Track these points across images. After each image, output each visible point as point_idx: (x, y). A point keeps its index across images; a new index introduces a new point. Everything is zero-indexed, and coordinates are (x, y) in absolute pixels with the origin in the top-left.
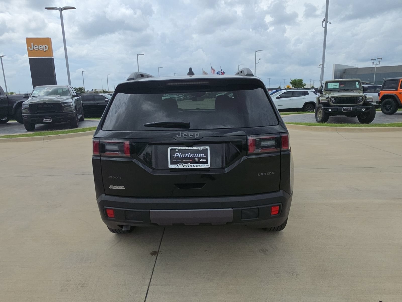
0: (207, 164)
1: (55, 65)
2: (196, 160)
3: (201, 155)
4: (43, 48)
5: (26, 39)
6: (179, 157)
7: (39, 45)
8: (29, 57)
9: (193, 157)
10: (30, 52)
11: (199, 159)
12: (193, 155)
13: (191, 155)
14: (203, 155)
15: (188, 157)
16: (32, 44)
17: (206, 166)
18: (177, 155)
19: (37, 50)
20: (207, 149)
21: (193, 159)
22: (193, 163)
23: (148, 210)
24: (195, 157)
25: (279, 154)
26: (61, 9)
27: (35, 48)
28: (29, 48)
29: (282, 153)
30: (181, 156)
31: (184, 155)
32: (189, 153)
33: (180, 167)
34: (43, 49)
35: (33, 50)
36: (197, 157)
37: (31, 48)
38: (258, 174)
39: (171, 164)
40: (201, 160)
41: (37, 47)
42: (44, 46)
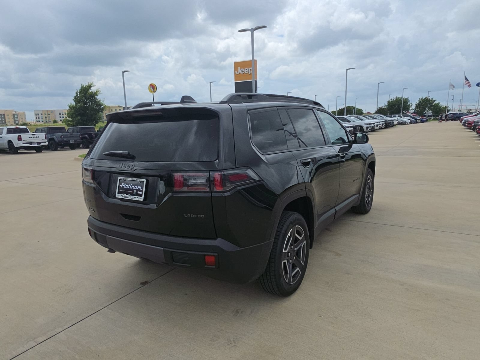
0: (141, 197)
1: (258, 87)
2: (135, 191)
3: (139, 187)
4: (248, 71)
5: (234, 63)
6: (124, 187)
7: (245, 68)
8: (235, 81)
9: (133, 188)
10: (237, 76)
11: (138, 190)
12: (134, 186)
13: (132, 187)
14: (141, 187)
15: (130, 188)
16: (239, 68)
17: (141, 199)
18: (123, 185)
19: (243, 74)
20: (144, 182)
21: (133, 190)
22: (132, 194)
23: (105, 235)
24: (135, 188)
25: (209, 195)
26: (253, 29)
27: (241, 71)
28: (236, 72)
29: (214, 195)
30: (125, 187)
31: (127, 186)
32: (131, 185)
33: (123, 198)
34: (248, 73)
35: (239, 74)
36: (136, 189)
37: (237, 72)
38: (185, 215)
39: (118, 193)
40: (139, 193)
41: (243, 71)
42: (249, 69)
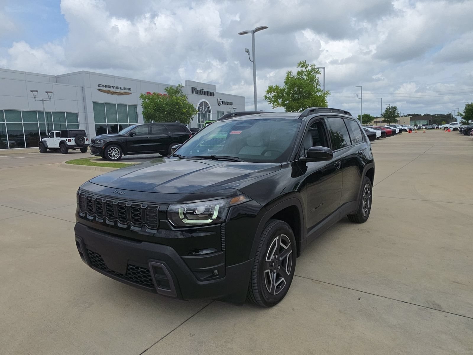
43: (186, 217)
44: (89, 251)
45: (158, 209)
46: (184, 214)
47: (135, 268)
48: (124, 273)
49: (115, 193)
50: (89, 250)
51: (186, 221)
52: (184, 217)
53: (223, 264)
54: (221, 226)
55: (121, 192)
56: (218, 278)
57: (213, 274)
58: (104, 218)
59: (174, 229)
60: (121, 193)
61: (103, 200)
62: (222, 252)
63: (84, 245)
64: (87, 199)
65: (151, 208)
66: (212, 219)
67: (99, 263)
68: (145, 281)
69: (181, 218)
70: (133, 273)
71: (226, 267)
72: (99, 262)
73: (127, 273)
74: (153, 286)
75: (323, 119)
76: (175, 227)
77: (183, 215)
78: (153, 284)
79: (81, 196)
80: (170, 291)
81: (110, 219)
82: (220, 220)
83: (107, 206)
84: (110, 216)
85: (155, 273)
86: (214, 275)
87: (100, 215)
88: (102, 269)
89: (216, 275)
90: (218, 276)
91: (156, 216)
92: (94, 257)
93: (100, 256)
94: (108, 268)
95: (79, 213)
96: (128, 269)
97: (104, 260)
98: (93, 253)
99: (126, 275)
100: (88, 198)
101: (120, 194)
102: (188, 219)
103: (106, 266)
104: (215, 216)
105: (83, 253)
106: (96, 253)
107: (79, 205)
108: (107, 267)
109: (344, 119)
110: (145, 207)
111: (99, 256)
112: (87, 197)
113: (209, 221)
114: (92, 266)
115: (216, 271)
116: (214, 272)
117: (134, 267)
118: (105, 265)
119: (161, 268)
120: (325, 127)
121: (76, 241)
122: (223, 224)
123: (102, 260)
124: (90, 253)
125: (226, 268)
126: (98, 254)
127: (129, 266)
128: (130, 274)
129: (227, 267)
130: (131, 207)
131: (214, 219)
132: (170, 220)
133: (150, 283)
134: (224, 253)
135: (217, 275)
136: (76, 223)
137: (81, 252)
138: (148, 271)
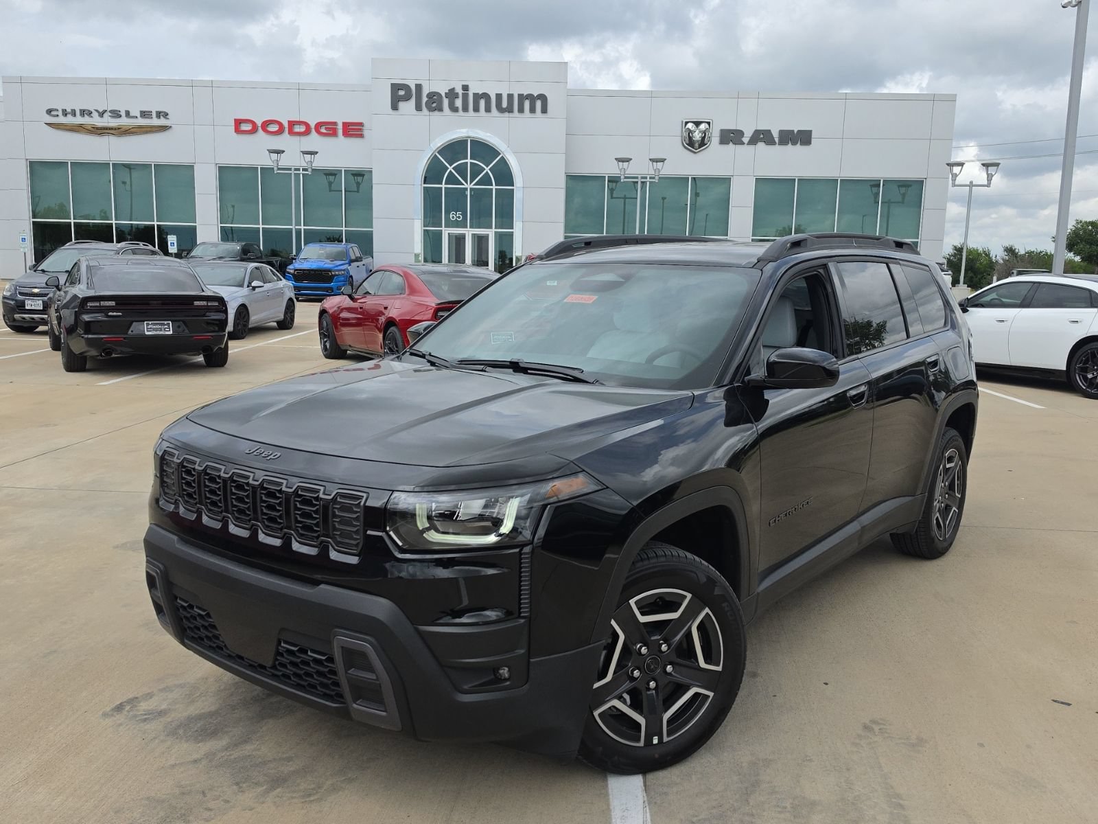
43: (433, 527)
44: (178, 601)
45: (362, 504)
46: (429, 518)
47: (298, 651)
48: (269, 664)
49: (255, 453)
50: (181, 599)
51: (434, 537)
52: (428, 525)
53: (522, 651)
54: (520, 553)
55: (271, 452)
56: (506, 688)
57: (495, 675)
58: (224, 517)
59: (400, 556)
60: (271, 457)
61: (223, 471)
62: (522, 621)
63: (169, 586)
64: (181, 465)
65: (347, 501)
66: (500, 535)
67: (203, 633)
68: (322, 684)
69: (421, 528)
70: (293, 663)
71: (529, 658)
72: (204, 631)
73: (277, 663)
74: (343, 700)
75: (825, 266)
76: (402, 551)
77: (425, 520)
78: (341, 696)
79: (166, 457)
80: (384, 714)
81: (239, 520)
82: (520, 538)
83: (234, 487)
84: (239, 515)
85: (349, 665)
86: (499, 680)
87: (212, 508)
88: (210, 648)
89: (503, 678)
90: (508, 683)
91: (357, 519)
92: (191, 616)
93: (208, 615)
94: (227, 649)
95: (157, 501)
96: (278, 653)
97: (217, 626)
98: (191, 607)
99: (274, 667)
100: (185, 464)
101: (268, 458)
102: (437, 531)
103: (223, 642)
104: (506, 528)
105: (163, 604)
106: (197, 607)
107: (158, 480)
108: (225, 646)
109: (891, 265)
110: (330, 495)
111: (206, 615)
112: (183, 461)
113: (492, 539)
114: (186, 641)
115: (505, 672)
116: (498, 672)
117: (295, 649)
118: (221, 639)
119: (363, 655)
120: (830, 290)
121: (147, 573)
122: (527, 549)
123: (214, 627)
124: (182, 606)
125: (529, 662)
126: (204, 610)
127: (282, 644)
128: (284, 666)
129: (532, 660)
130: (296, 493)
131: (504, 534)
132: (391, 533)
133: (333, 690)
134: (525, 622)
135: (506, 680)
136: (150, 528)
137: (159, 602)
138: (331, 659)
